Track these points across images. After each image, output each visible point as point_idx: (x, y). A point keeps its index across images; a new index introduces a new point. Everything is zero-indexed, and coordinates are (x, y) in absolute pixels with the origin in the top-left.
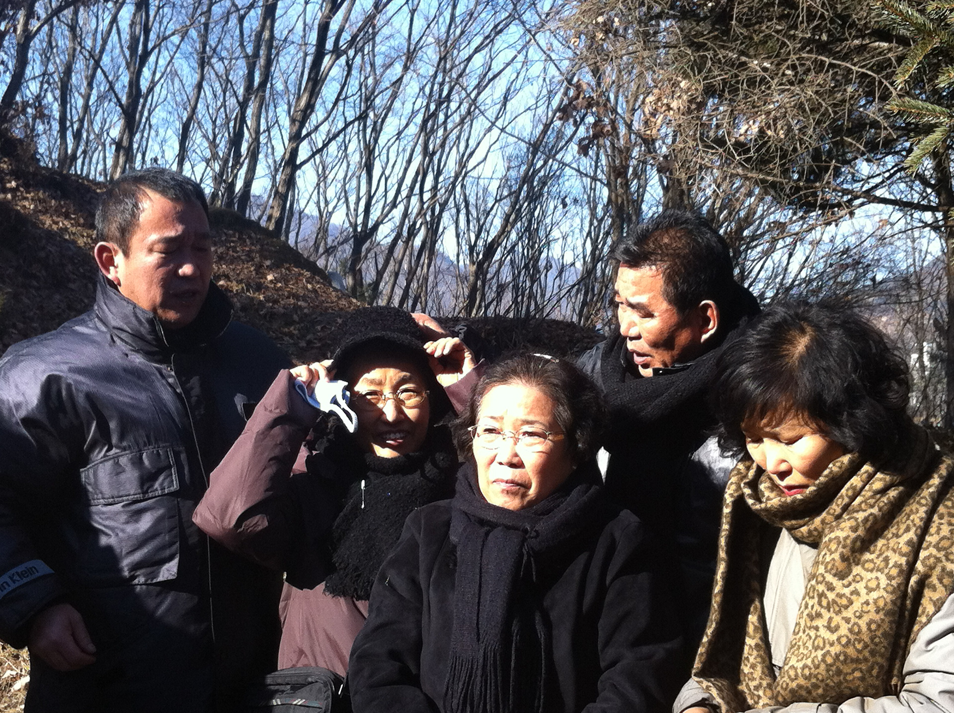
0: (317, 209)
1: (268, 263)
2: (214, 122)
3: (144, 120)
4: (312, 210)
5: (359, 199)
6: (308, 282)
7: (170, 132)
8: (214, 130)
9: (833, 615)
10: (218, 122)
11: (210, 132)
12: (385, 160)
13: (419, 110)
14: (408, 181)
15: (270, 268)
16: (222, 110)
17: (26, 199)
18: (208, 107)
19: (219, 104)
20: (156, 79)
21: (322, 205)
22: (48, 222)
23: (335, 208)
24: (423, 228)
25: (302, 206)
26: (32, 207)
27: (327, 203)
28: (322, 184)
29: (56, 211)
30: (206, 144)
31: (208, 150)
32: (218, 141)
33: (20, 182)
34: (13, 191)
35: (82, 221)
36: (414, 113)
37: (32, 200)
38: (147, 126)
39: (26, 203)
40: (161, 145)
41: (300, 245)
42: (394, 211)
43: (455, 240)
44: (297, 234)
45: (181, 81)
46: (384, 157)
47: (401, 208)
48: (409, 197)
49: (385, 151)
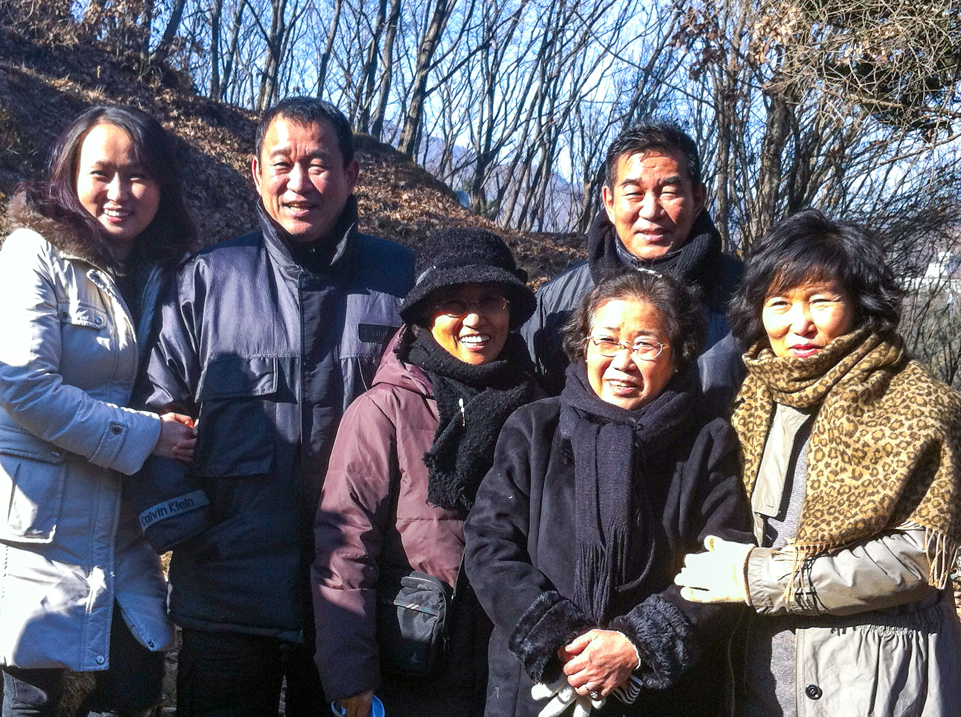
0: (442, 132)
1: (402, 183)
2: (349, 53)
3: (287, 52)
4: (438, 133)
5: (482, 123)
6: (439, 201)
7: (309, 62)
8: (348, 59)
9: (855, 467)
10: (352, 52)
11: (345, 61)
12: (506, 87)
13: (536, 39)
14: (527, 106)
15: (404, 188)
16: (356, 40)
17: (188, 126)
18: (342, 39)
19: (353, 35)
20: (297, 14)
21: (447, 128)
22: (207, 148)
23: (459, 130)
24: (540, 150)
25: (429, 130)
26: (192, 133)
27: (452, 127)
28: (447, 110)
29: (213, 137)
30: (342, 73)
31: (344, 79)
32: (352, 71)
33: (181, 111)
34: (176, 119)
35: (236, 145)
36: (532, 42)
37: (192, 127)
38: (290, 58)
39: (187, 131)
40: (301, 75)
41: (427, 166)
42: (515, 133)
43: (569, 161)
44: (425, 155)
45: (319, 14)
46: (504, 83)
47: (521, 130)
48: (528, 121)
49: (505, 77)
